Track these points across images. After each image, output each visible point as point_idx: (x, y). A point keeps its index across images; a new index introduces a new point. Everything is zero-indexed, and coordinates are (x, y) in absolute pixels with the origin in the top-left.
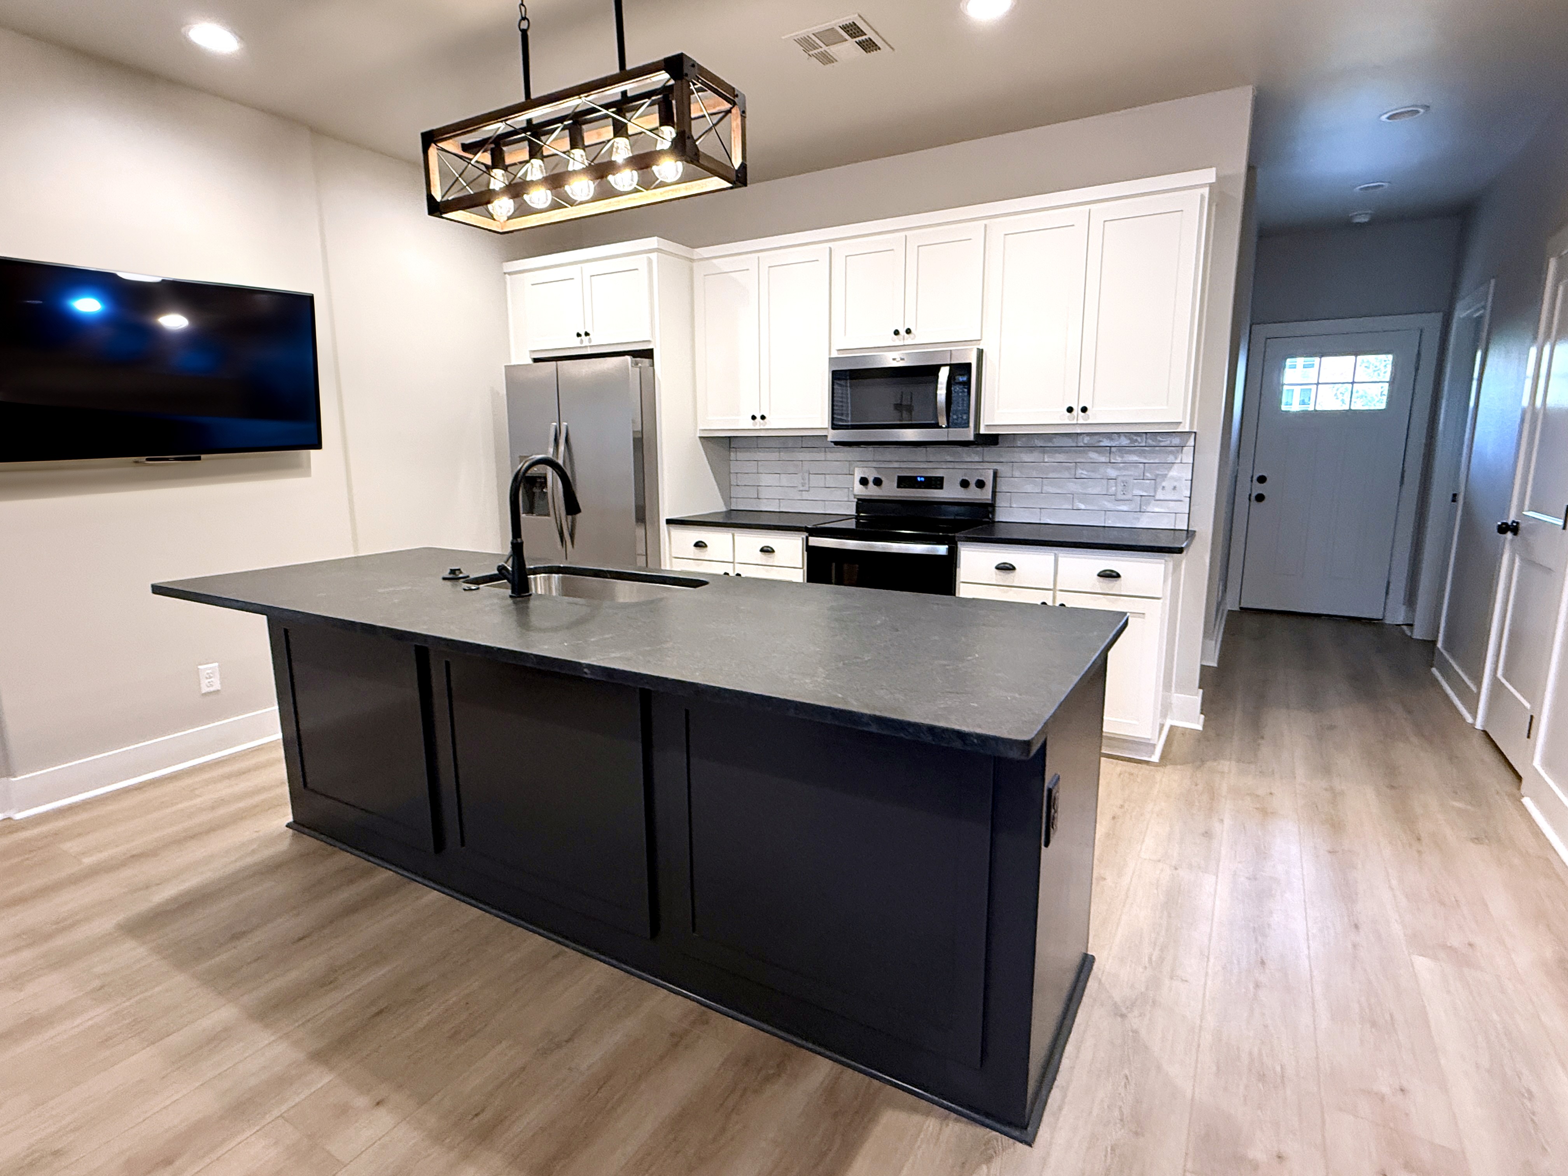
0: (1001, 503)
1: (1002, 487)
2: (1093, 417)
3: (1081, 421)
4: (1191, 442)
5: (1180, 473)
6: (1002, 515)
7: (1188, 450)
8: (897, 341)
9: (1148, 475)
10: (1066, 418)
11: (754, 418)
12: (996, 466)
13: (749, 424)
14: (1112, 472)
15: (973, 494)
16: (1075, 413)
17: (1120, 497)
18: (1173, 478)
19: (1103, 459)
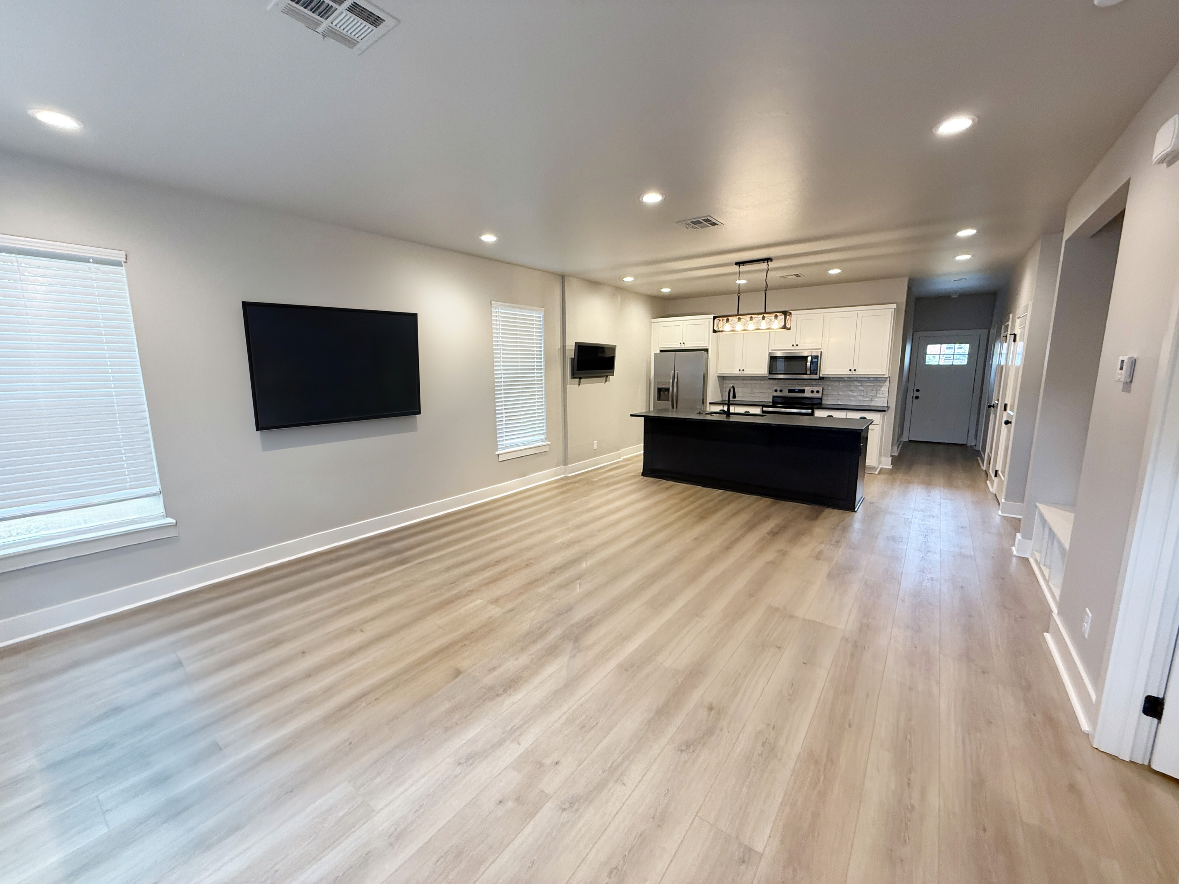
0: (824, 398)
1: (825, 393)
2: (857, 373)
3: (854, 373)
4: (888, 379)
5: (885, 389)
6: (824, 402)
7: (887, 382)
8: (793, 348)
9: (874, 389)
10: (849, 373)
11: (740, 370)
12: (823, 386)
13: (738, 372)
14: (862, 388)
15: (815, 395)
16: (852, 371)
17: (865, 396)
18: (882, 390)
19: (860, 384)
